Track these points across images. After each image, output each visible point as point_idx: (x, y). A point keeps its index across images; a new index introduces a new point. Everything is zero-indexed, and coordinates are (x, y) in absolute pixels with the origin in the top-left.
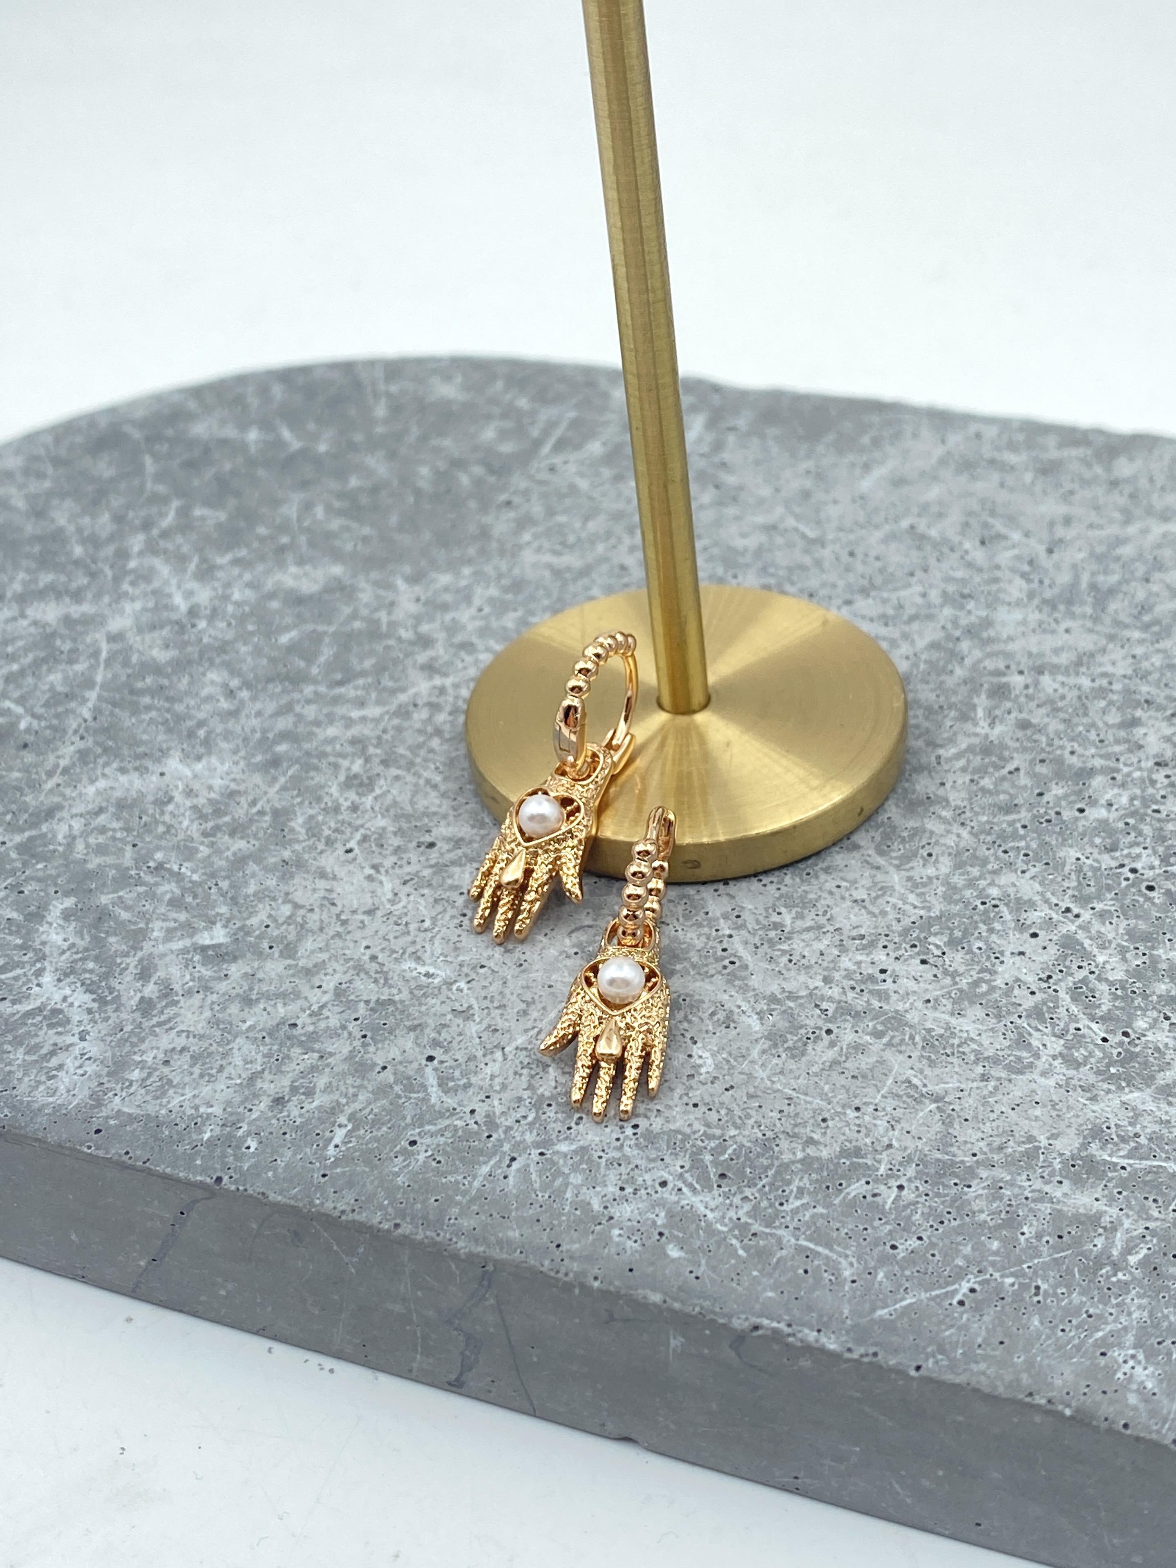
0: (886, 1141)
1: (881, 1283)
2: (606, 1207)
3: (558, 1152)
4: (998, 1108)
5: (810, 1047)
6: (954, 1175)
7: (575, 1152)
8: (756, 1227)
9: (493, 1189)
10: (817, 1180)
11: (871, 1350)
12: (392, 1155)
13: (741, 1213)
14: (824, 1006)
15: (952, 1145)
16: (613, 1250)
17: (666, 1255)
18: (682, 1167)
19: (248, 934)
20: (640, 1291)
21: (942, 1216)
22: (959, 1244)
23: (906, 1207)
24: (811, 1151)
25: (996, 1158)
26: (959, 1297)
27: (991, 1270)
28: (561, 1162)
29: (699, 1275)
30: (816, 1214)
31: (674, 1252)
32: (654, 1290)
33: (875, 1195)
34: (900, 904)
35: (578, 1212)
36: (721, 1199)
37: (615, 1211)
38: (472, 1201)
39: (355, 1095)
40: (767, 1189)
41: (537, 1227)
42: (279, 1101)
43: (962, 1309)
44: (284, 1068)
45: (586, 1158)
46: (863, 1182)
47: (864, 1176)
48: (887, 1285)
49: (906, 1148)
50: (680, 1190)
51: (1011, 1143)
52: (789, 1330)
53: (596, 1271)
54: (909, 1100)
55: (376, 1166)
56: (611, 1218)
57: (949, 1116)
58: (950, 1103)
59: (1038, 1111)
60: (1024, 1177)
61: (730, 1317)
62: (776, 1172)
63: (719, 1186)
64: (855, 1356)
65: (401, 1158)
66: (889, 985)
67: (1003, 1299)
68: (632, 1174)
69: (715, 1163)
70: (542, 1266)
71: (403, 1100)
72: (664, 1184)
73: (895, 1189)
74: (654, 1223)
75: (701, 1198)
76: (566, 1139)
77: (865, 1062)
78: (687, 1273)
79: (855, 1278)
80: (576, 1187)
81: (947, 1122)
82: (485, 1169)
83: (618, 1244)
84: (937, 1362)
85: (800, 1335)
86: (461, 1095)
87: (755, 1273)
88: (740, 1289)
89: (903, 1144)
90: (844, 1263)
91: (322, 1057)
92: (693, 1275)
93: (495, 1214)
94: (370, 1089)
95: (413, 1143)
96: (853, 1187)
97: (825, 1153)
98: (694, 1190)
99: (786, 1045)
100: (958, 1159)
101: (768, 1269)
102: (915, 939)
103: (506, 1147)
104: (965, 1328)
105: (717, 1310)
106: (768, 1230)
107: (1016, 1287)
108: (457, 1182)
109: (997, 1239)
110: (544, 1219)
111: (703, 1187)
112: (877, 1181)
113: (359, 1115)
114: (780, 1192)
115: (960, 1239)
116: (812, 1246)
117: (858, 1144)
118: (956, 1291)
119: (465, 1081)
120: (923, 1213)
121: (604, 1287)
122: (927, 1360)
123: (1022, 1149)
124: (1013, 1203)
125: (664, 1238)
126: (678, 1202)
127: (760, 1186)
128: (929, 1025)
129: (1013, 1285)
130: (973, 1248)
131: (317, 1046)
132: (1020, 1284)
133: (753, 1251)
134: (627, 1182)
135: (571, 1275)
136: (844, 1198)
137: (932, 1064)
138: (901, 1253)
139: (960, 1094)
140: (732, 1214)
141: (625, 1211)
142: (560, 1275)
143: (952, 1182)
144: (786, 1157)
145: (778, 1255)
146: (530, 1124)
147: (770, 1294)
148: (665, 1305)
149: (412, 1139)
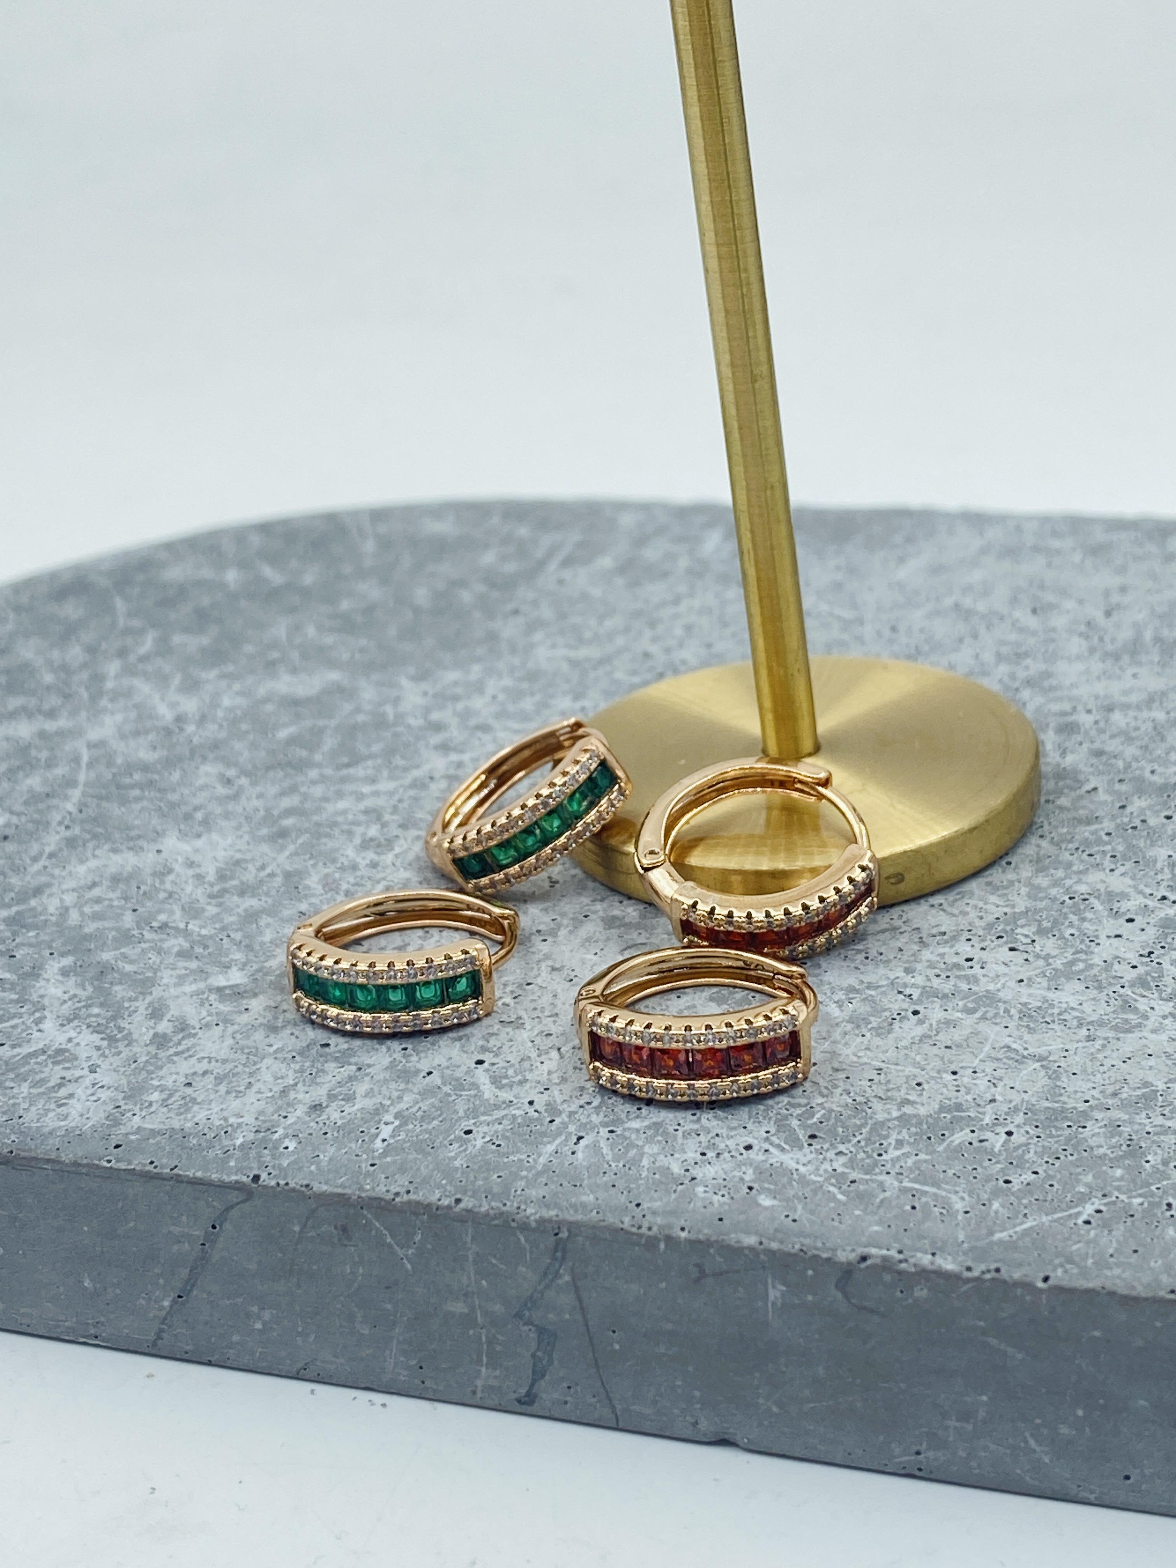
0: (989, 1097)
1: (996, 1212)
2: (687, 1170)
3: (629, 1129)
4: (1108, 1063)
5: (896, 1024)
6: (1066, 1118)
7: (648, 1127)
8: (854, 1175)
9: (561, 1164)
10: (916, 1134)
11: (993, 1266)
12: (446, 1142)
13: (836, 1165)
14: (908, 991)
15: (1061, 1095)
16: (699, 1204)
17: (759, 1205)
18: (768, 1132)
19: (266, 974)
20: (733, 1236)
21: (1057, 1152)
22: (1079, 1174)
23: (1016, 1149)
24: (908, 1110)
25: (1110, 1102)
26: (1084, 1217)
27: (1116, 1193)
28: (634, 1136)
29: (796, 1217)
30: (920, 1161)
31: (766, 1201)
32: (748, 1233)
33: (981, 1141)
34: (981, 904)
35: (657, 1176)
36: (813, 1155)
37: (696, 1172)
38: (539, 1174)
39: (400, 1098)
40: (863, 1143)
41: (613, 1191)
42: (317, 1108)
43: (1088, 1226)
44: (318, 1080)
45: (661, 1131)
46: (968, 1131)
47: (968, 1126)
48: (1004, 1213)
49: (1010, 1102)
50: (766, 1151)
51: (1126, 1089)
52: (901, 1257)
53: (682, 1223)
54: (1010, 1062)
55: (429, 1153)
56: (693, 1179)
57: (1055, 1071)
58: (1055, 1061)
59: (1152, 1062)
60: (1144, 1115)
61: (834, 1250)
62: (871, 1129)
63: (810, 1145)
64: (976, 1273)
65: (456, 1145)
66: (977, 969)
67: (1132, 1216)
68: (712, 1141)
69: (804, 1127)
70: (622, 1222)
71: (454, 1097)
72: (748, 1148)
73: (1004, 1136)
74: (742, 1179)
75: (791, 1155)
76: (637, 1117)
77: (957, 1035)
78: (783, 1217)
79: (968, 1209)
80: (653, 1155)
81: (1055, 1076)
82: (550, 1148)
83: (704, 1199)
84: (1066, 1271)
85: (912, 1261)
86: (516, 1089)
87: (857, 1212)
88: (843, 1227)
89: (1008, 1098)
90: (954, 1198)
91: (360, 1069)
92: (790, 1218)
93: (565, 1184)
94: (416, 1091)
95: (468, 1132)
96: (956, 1136)
97: (922, 1111)
98: (783, 1150)
99: (869, 1026)
100: (1069, 1106)
101: (870, 1208)
102: (1001, 931)
103: (572, 1128)
104: (1095, 1241)
105: (820, 1245)
106: (868, 1177)
107: (1146, 1205)
108: (520, 1160)
109: (1119, 1167)
110: (620, 1184)
111: (792, 1147)
112: (982, 1129)
113: (406, 1113)
114: (877, 1145)
115: (1080, 1170)
116: (917, 1186)
117: (959, 1101)
118: (1079, 1214)
119: (519, 1077)
120: (1036, 1152)
121: (693, 1237)
122: (1055, 1270)
123: (1139, 1092)
124: (1134, 1137)
125: (754, 1191)
126: (766, 1161)
127: (855, 1140)
128: (1024, 1000)
129: (1142, 1204)
130: (1094, 1176)
131: (353, 1060)
132: (1150, 1203)
133: (852, 1195)
134: (708, 1148)
135: (655, 1229)
136: (948, 1145)
137: (1031, 1031)
138: (1016, 1186)
139: (1066, 1054)
140: (827, 1166)
141: (709, 1172)
142: (644, 1230)
143: (1065, 1125)
144: (880, 1117)
145: (882, 1196)
146: (595, 1108)
147: (876, 1228)
148: (762, 1247)
149: (467, 1129)
